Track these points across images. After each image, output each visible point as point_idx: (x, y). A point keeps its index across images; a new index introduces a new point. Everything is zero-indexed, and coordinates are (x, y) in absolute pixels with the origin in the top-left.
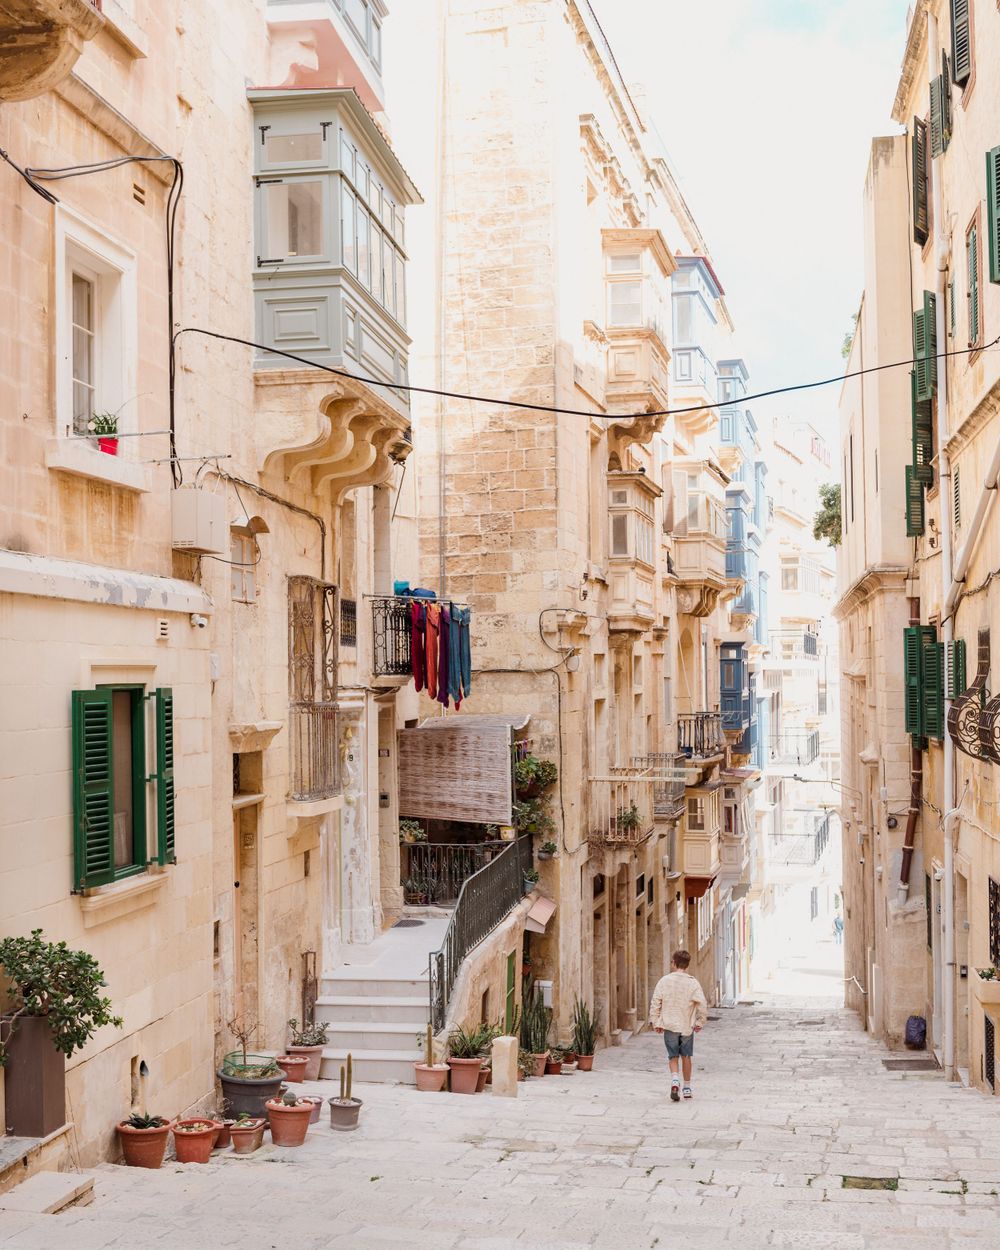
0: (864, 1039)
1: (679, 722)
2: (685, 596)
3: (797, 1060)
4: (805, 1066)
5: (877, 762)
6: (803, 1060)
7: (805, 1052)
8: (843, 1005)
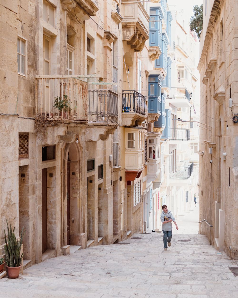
0: (212, 251)
1: (123, 94)
2: (127, 31)
3: (173, 266)
4: (178, 271)
5: (225, 94)
6: (177, 266)
7: (179, 260)
8: (198, 233)
